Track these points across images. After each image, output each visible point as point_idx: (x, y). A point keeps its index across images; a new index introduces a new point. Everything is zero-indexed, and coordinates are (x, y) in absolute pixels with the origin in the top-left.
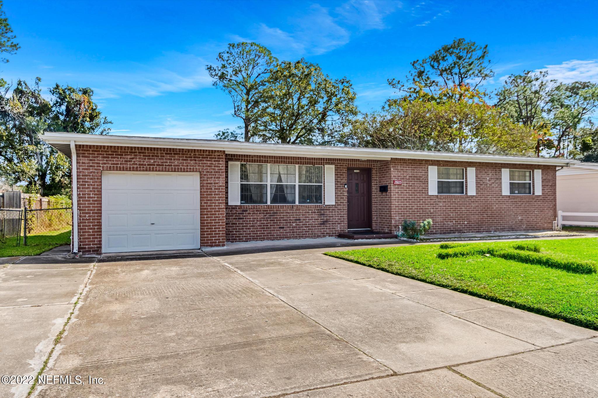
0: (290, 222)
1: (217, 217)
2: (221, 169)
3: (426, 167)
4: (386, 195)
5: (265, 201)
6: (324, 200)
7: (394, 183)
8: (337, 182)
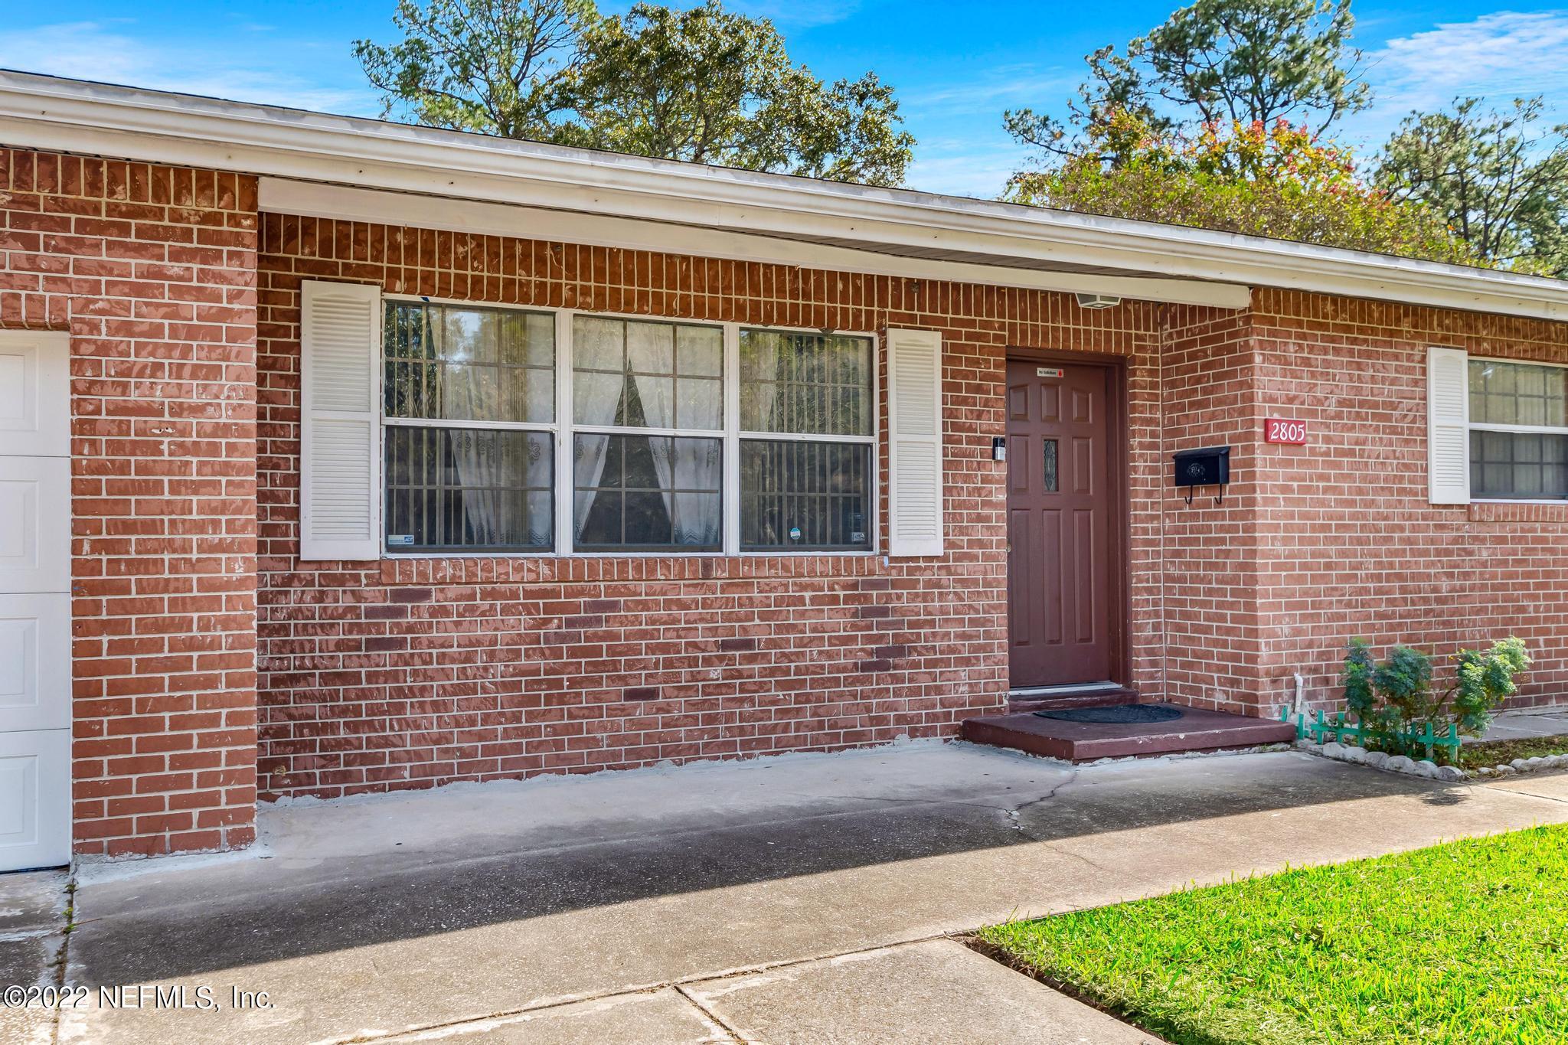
0: (693, 662)
1: (191, 645)
2: (225, 314)
3: (1417, 353)
4: (1219, 502)
5: (540, 530)
6: (885, 531)
7: (1266, 438)
8: (956, 427)
